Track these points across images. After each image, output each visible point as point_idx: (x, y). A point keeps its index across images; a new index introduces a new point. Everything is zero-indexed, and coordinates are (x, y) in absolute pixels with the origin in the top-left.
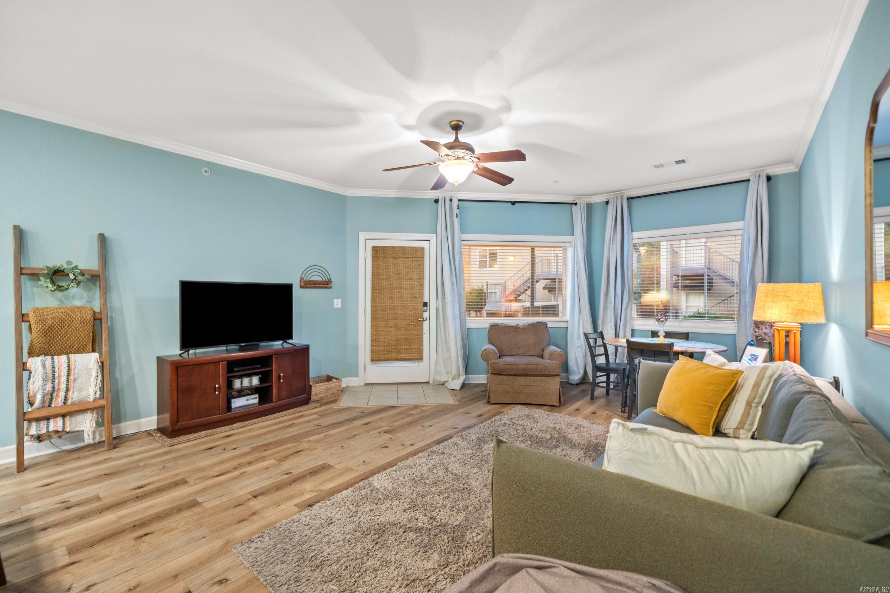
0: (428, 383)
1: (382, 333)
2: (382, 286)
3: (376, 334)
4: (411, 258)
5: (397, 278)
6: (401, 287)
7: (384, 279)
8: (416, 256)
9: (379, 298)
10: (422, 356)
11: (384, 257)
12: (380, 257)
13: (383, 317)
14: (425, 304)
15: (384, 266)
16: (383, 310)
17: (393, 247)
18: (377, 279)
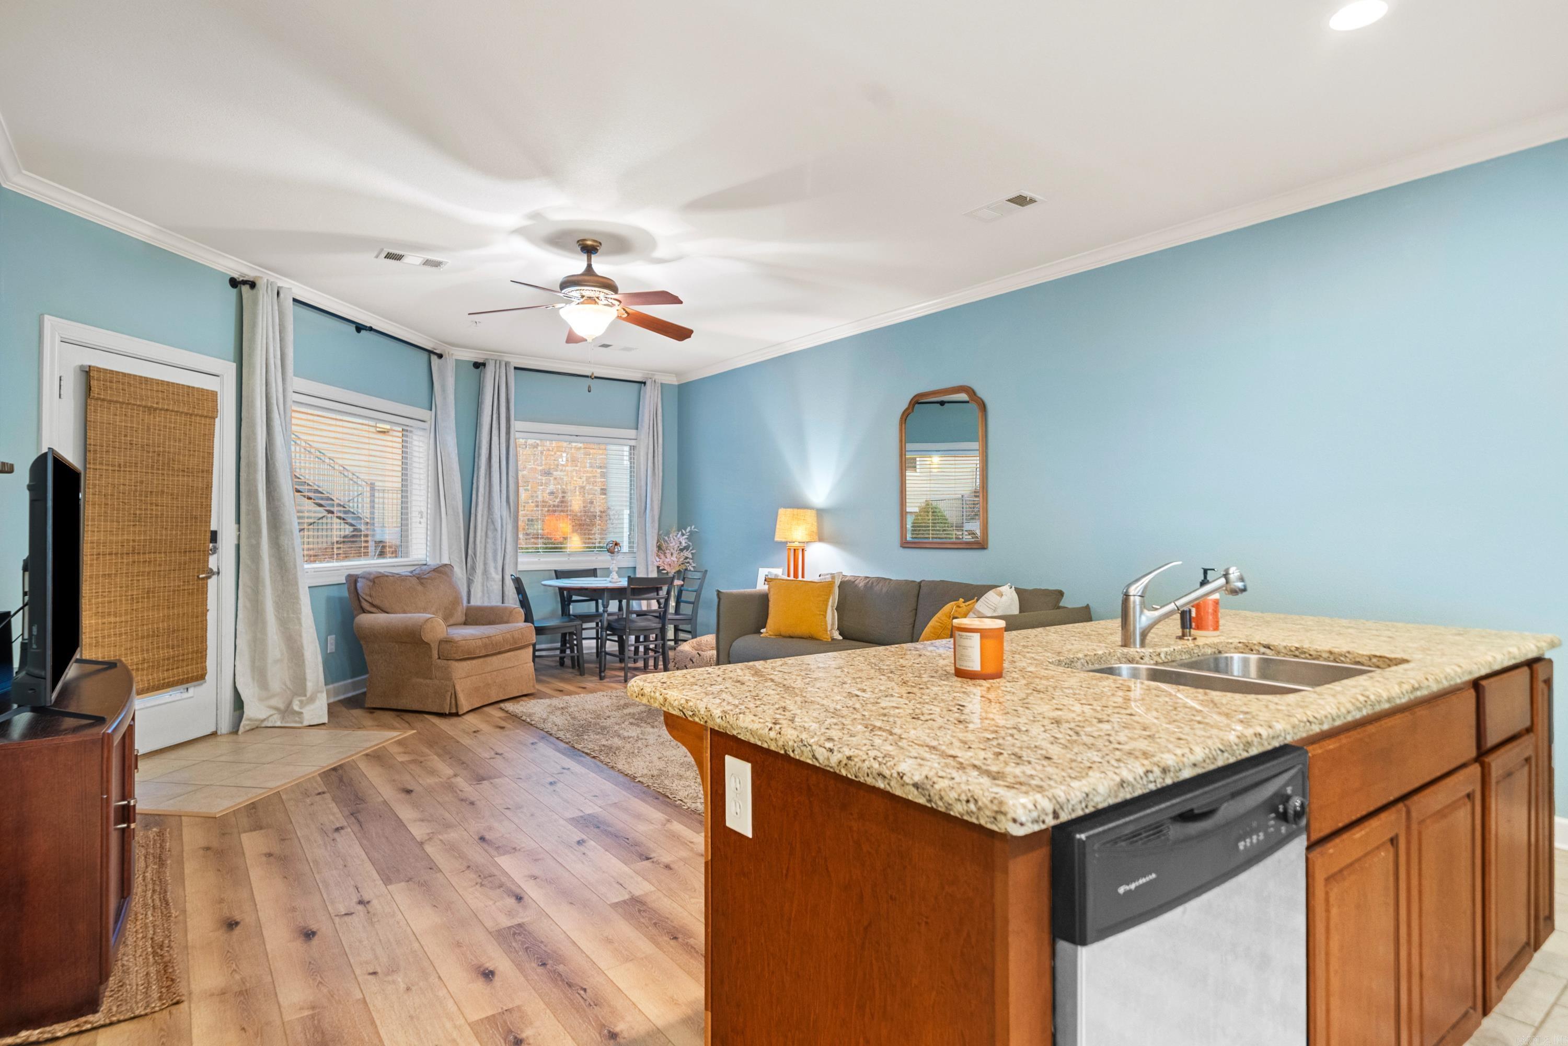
0: (214, 734)
1: (112, 619)
2: (113, 485)
3: (97, 624)
4: (186, 414)
5: (153, 466)
6: (163, 492)
7: (120, 466)
8: (200, 412)
9: (106, 521)
10: (204, 669)
11: (123, 403)
12: (110, 402)
13: (116, 575)
14: (214, 536)
15: (120, 427)
16: (116, 554)
17: (146, 379)
18: (101, 464)
